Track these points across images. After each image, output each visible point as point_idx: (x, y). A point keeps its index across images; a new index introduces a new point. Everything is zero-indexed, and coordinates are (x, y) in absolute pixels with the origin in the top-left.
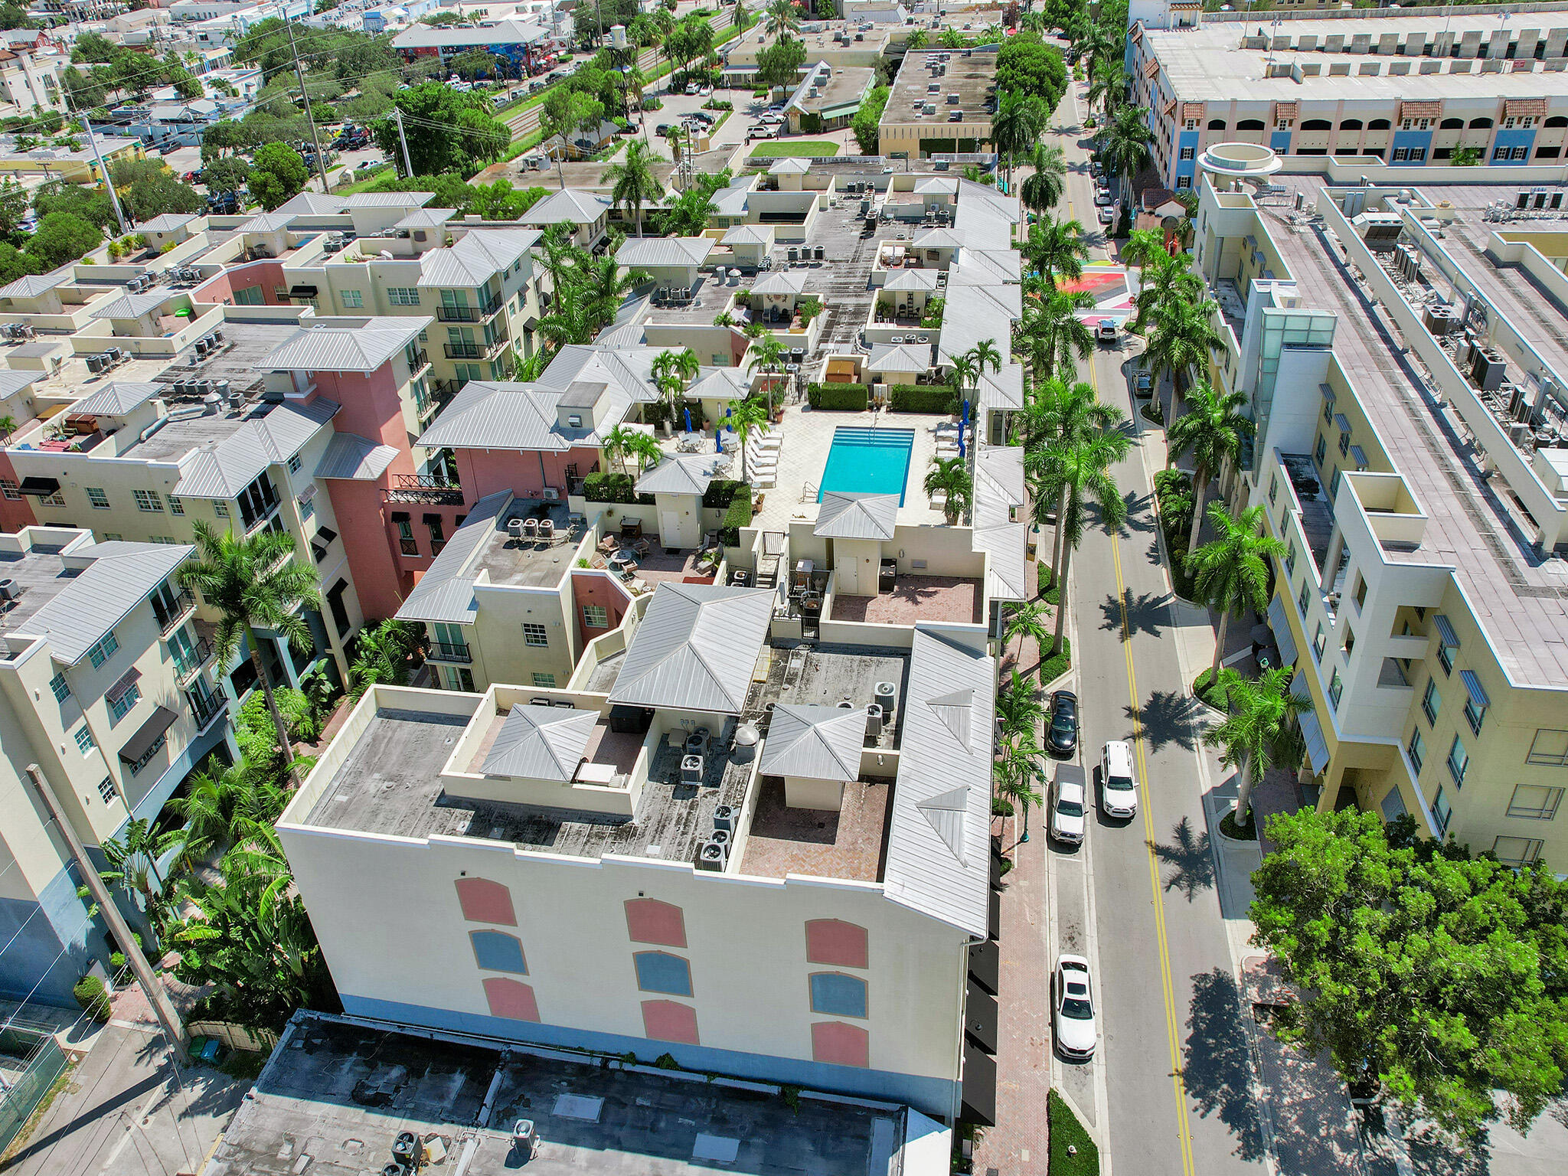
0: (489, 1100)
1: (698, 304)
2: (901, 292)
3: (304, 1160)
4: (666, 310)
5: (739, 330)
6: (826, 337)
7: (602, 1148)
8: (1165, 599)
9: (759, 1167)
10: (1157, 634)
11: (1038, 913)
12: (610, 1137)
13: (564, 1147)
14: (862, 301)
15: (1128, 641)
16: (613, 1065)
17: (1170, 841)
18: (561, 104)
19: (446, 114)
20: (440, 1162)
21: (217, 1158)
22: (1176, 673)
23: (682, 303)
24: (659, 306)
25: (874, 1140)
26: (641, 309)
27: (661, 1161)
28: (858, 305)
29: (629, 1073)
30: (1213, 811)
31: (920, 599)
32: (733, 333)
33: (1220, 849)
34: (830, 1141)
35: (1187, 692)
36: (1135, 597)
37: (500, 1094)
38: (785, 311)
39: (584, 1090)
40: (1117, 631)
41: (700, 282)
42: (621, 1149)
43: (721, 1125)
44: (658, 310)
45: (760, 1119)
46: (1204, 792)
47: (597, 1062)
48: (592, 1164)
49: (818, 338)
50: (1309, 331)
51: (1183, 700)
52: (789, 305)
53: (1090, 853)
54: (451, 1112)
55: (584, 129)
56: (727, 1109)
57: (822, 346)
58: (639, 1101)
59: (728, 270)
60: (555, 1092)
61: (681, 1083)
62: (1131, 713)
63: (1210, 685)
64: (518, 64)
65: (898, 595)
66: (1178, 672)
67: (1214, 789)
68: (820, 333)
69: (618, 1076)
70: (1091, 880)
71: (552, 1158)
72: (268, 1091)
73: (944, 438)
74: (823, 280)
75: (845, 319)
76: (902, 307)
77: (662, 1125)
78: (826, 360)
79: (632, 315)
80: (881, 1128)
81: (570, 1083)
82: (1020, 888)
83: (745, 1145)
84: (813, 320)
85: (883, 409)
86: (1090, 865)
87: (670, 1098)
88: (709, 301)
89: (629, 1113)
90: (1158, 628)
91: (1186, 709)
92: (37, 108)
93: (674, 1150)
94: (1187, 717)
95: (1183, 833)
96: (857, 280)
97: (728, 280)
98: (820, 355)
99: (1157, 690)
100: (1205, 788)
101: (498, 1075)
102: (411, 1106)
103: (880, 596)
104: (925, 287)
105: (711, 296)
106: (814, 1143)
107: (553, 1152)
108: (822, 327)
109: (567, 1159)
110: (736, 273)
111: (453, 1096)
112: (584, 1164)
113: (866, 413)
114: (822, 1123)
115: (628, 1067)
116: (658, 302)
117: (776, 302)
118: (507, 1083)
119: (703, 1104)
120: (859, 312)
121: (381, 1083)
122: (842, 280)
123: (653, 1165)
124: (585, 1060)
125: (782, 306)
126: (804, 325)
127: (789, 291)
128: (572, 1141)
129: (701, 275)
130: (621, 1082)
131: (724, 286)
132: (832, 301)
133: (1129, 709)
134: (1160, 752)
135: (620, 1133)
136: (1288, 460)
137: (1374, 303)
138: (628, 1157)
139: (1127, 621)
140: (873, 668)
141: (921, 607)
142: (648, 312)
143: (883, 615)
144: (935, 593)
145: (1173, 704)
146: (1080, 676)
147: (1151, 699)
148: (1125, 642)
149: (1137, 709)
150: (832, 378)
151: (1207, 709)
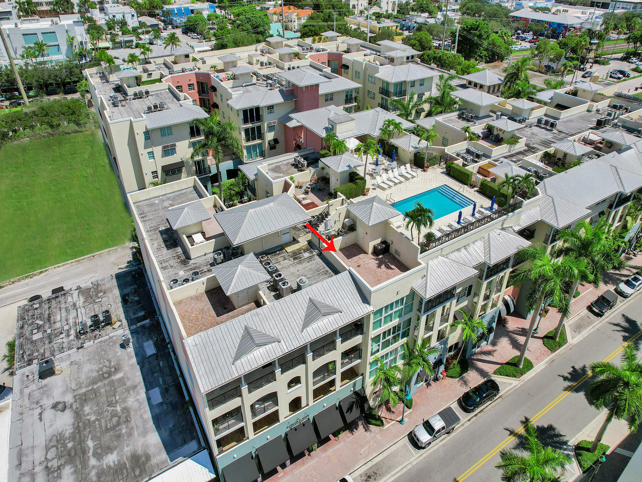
0: (139, 324)
1: (475, 123)
3: (100, 300)
5: (468, 135)
7: (138, 364)
9: (155, 414)
11: (369, 453)
12: (143, 363)
13: (134, 354)
15: (568, 393)
16: (169, 346)
18: (543, 47)
19: (478, 33)
20: (114, 328)
21: (92, 283)
23: (468, 120)
24: (460, 118)
25: (186, 446)
26: (448, 116)
27: (143, 383)
29: (169, 352)
31: (383, 266)
34: (177, 431)
35: (573, 442)
37: (143, 326)
38: (502, 138)
39: (156, 345)
40: (567, 384)
42: (141, 369)
43: (165, 392)
44: (456, 118)
45: (174, 402)
47: (167, 341)
48: (132, 366)
49: (505, 155)
51: (565, 443)
52: (505, 136)
53: (424, 456)
54: (131, 320)
55: (551, 60)
56: (172, 390)
58: (161, 363)
60: (152, 338)
61: (174, 369)
62: (526, 422)
63: (588, 450)
64: (560, 33)
65: (377, 259)
66: (579, 429)
69: (167, 351)
70: (410, 466)
71: (128, 354)
72: (116, 278)
77: (156, 375)
79: (441, 116)
80: (193, 445)
81: (156, 340)
82: (375, 437)
83: (161, 404)
84: (506, 145)
85: (476, 189)
86: (418, 461)
87: (167, 370)
89: (155, 363)
91: (560, 448)
92: (387, 11)
93: (148, 384)
99: (555, 425)
101: (148, 321)
102: (128, 309)
106: (174, 426)
107: (130, 353)
109: (130, 358)
111: (136, 316)
112: (131, 363)
114: (183, 423)
115: (170, 350)
116: (460, 116)
117: (500, 133)
118: (148, 325)
119: (170, 381)
121: (132, 298)
123: (140, 382)
124: (166, 337)
128: (136, 355)
130: (165, 353)
133: (527, 419)
135: (147, 365)
138: (139, 373)
139: (580, 384)
140: (326, 276)
141: (378, 269)
142: (451, 118)
143: (360, 262)
144: (392, 269)
145: (555, 439)
146: (519, 385)
147: (546, 426)
148: (566, 392)
149: (531, 423)
150: (481, 171)
151: (573, 459)
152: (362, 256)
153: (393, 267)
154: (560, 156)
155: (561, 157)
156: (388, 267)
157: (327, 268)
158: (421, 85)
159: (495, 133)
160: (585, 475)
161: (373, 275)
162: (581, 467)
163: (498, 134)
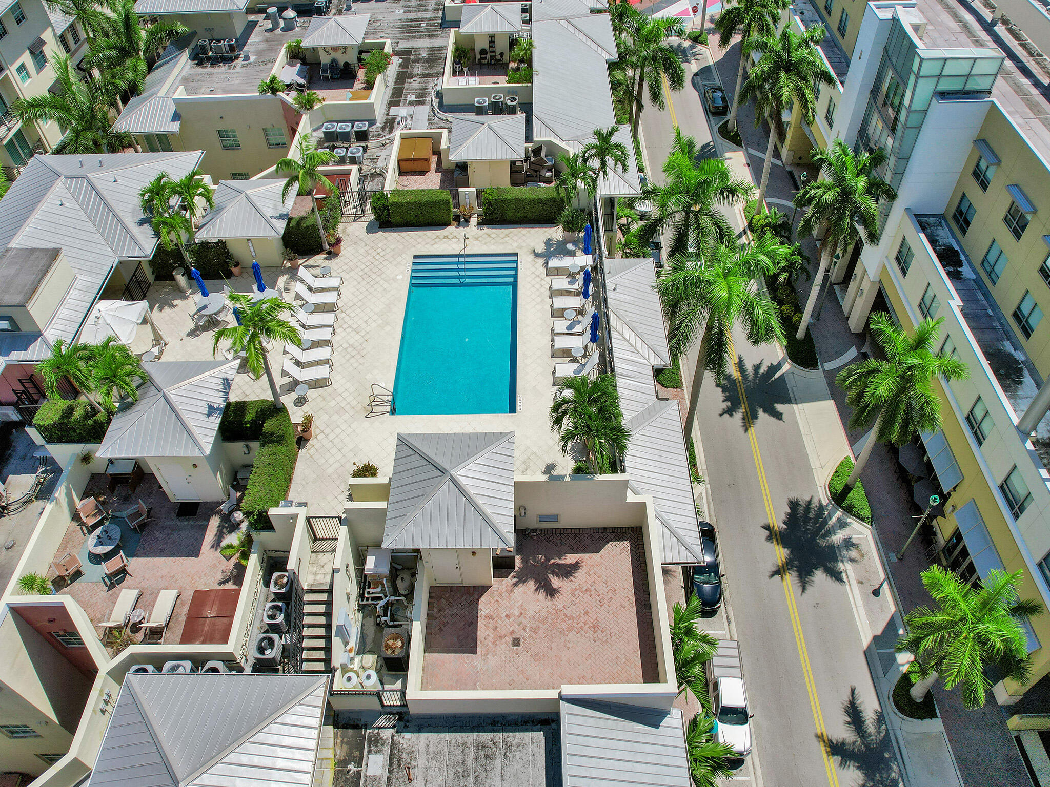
1: (247, 58)
2: (481, 35)
4: (209, 69)
5: (290, 98)
6: (396, 98)
8: (778, 367)
10: (778, 416)
14: (437, 43)
15: (752, 430)
17: (843, 733)
22: (807, 470)
23: (226, 58)
24: (200, 64)
26: (176, 71)
28: (432, 49)
30: (881, 674)
31: (555, 582)
32: (283, 103)
33: (898, 732)
35: (823, 497)
36: (749, 368)
38: (347, 65)
40: (738, 416)
41: (252, 26)
44: (200, 70)
46: (865, 645)
49: (387, 98)
50: (968, 76)
51: (821, 508)
52: (351, 58)
57: (393, 111)
59: (281, 10)
62: (771, 534)
63: (847, 488)
65: (522, 579)
66: (808, 469)
67: (876, 639)
68: (389, 92)
73: (558, 272)
74: (391, 18)
75: (418, 69)
76: (483, 51)
78: (398, 133)
79: (162, 80)
84: (379, 78)
85: (474, 221)
86: (760, 783)
88: (259, 53)
90: (779, 407)
91: (825, 522)
94: (829, 533)
95: (854, 714)
96: (429, 15)
97: (282, 23)
98: (390, 124)
99: (793, 495)
100: (866, 640)
103: (496, 583)
104: (508, 29)
105: (263, 46)
108: (391, 82)
110: (290, 13)
113: (451, 229)
116: (200, 58)
117: (334, 55)
120: (434, 58)
122: (412, 16)
125: (342, 59)
126: (369, 86)
127: (347, 41)
129: (252, 18)
131: (278, 31)
132: (403, 45)
133: (767, 528)
134: (810, 589)
136: (923, 222)
137: (994, 23)
139: (746, 402)
140: (498, 762)
141: (560, 601)
142: (184, 73)
143: (506, 626)
144: (576, 566)
145: (811, 515)
146: (708, 486)
147: (789, 511)
148: (749, 431)
149: (776, 528)
150: (406, 166)
151: (849, 520)
152: (485, 605)
153: (570, 559)
154: (482, 44)
155: (486, 46)
156: (568, 571)
157: (472, 738)
158: (19, 22)
159: (325, 59)
160: (874, 526)
161: (570, 629)
162: (863, 520)
163: (334, 60)
